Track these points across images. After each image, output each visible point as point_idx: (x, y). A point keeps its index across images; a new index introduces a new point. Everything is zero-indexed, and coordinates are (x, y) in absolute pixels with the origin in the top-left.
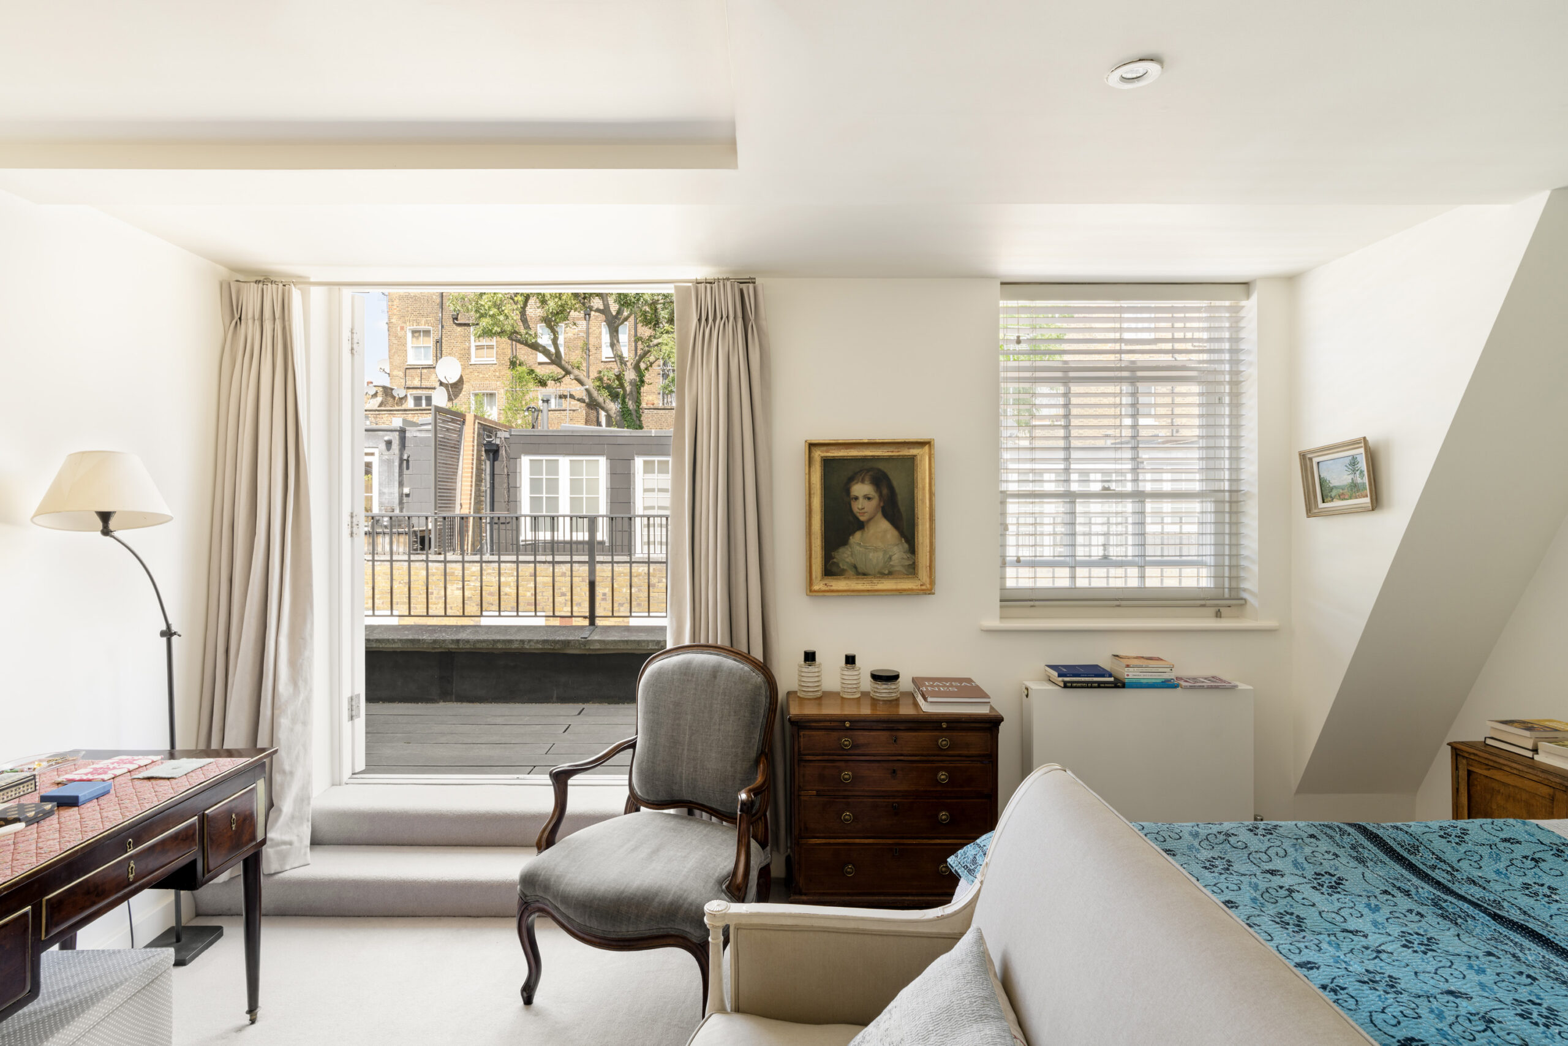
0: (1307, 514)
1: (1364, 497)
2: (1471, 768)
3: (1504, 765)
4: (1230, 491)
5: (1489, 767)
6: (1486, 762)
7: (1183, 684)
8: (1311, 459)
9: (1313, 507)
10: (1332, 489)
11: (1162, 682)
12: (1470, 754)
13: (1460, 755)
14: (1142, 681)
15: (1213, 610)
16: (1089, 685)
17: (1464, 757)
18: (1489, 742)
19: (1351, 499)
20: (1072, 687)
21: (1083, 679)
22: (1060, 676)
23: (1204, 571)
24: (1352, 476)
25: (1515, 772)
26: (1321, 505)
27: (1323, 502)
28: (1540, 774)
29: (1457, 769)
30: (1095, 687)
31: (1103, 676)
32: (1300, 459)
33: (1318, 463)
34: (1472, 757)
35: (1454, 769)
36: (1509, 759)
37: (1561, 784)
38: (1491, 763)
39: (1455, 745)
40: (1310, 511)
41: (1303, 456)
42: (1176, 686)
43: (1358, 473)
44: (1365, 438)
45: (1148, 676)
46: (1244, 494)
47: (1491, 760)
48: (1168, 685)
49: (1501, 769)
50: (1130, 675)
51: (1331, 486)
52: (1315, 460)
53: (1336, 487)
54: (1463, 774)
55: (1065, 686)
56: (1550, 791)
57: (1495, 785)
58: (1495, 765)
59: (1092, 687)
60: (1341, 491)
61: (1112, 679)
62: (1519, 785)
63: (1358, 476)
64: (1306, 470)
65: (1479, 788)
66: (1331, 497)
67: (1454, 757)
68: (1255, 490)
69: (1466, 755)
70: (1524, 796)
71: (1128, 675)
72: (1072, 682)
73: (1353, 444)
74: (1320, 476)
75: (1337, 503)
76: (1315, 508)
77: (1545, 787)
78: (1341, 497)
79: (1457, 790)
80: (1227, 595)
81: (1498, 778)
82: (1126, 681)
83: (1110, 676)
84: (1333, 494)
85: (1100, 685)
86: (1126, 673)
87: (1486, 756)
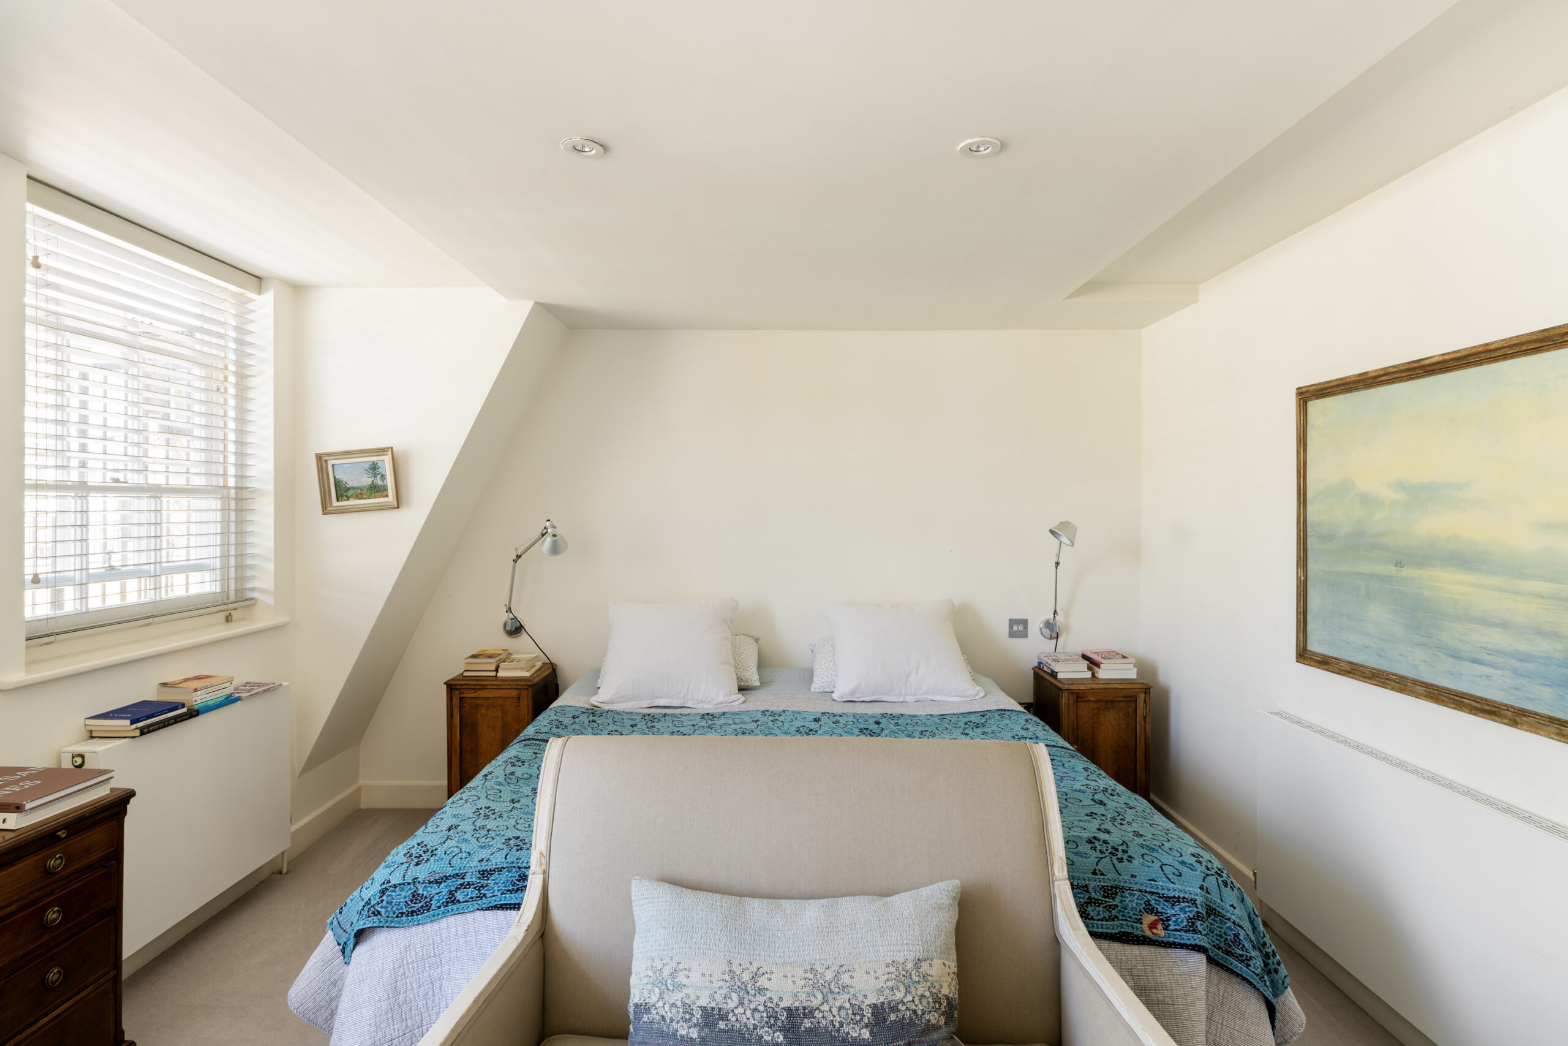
0: (323, 511)
1: (384, 497)
2: (462, 696)
3: (487, 685)
4: (236, 488)
5: (476, 690)
6: (474, 687)
7: (243, 695)
8: (326, 461)
9: (328, 504)
10: (348, 489)
11: (226, 699)
12: (462, 685)
13: (454, 689)
14: (209, 703)
15: (222, 616)
16: (166, 723)
17: (457, 689)
18: (466, 674)
19: (369, 498)
20: (149, 732)
21: (157, 719)
22: (132, 723)
23: (207, 576)
24: (373, 479)
25: (495, 687)
26: (335, 503)
27: (338, 500)
28: (512, 683)
29: (451, 699)
30: (172, 724)
31: (176, 708)
32: (317, 460)
33: (333, 465)
34: (464, 687)
35: (449, 700)
36: (489, 680)
37: (525, 685)
38: (478, 687)
39: (450, 683)
40: (325, 510)
41: (320, 458)
42: (239, 699)
43: (379, 477)
44: (392, 447)
45: (213, 696)
46: (252, 492)
47: (478, 685)
48: (230, 700)
49: (485, 689)
50: (198, 699)
51: (348, 486)
52: (330, 463)
53: (353, 488)
54: (456, 701)
55: (142, 733)
56: (517, 692)
57: (480, 702)
58: (481, 687)
59: (168, 725)
60: (359, 491)
61: (185, 710)
62: (498, 695)
63: (379, 479)
64: (322, 472)
65: (467, 708)
66: (347, 496)
67: (449, 691)
68: (270, 487)
69: (459, 687)
70: (500, 701)
71: (196, 701)
72: (148, 726)
73: (382, 451)
74: (335, 477)
75: (353, 502)
76: (330, 507)
77: (514, 690)
78: (359, 496)
79: (452, 715)
80: (232, 597)
81: (482, 696)
82: (196, 707)
83: (183, 706)
84: (349, 493)
85: (177, 720)
86: (194, 699)
87: (474, 683)
